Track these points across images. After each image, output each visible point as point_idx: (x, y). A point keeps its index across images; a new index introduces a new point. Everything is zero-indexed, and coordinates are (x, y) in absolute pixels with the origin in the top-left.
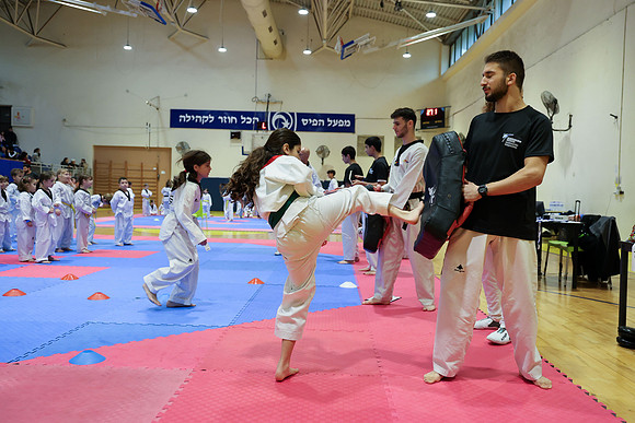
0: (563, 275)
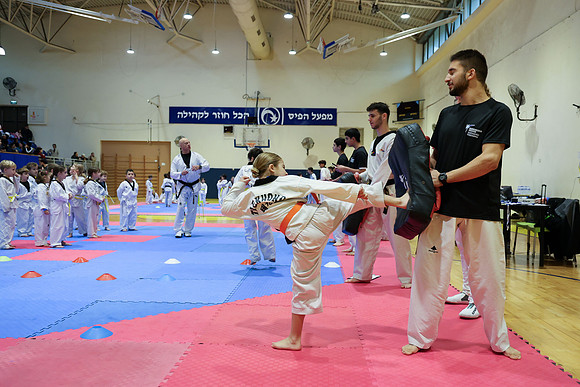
0: (531, 254)
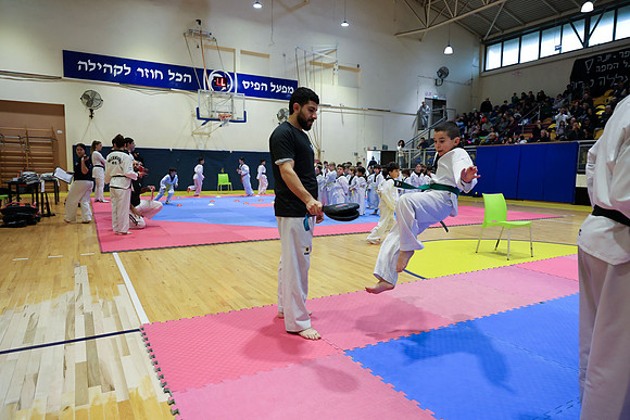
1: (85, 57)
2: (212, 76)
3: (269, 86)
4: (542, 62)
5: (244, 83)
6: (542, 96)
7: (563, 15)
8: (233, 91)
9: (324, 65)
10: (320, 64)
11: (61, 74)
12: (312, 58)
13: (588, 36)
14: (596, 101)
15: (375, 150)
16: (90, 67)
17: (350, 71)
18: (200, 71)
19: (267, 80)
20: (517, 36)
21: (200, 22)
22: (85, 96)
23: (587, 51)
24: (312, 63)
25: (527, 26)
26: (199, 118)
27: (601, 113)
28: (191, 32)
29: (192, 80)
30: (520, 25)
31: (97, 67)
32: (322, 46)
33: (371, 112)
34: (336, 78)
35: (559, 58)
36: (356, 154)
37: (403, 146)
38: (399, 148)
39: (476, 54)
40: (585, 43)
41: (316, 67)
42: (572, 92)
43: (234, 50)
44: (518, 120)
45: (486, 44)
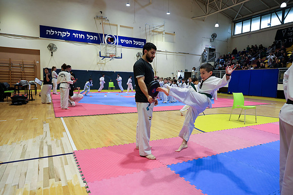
1: (50, 28)
2: (107, 37)
3: (133, 42)
4: (261, 31)
5: (121, 40)
6: (261, 47)
7: (272, 9)
8: (116, 44)
9: (158, 32)
10: (156, 32)
11: (39, 36)
12: (153, 29)
13: (283, 18)
14: (288, 49)
15: (182, 71)
16: (52, 33)
17: (170, 35)
18: (101, 35)
19: (132, 39)
20: (250, 18)
21: (101, 12)
22: (49, 46)
23: (283, 26)
24: (153, 31)
25: (255, 14)
26: (100, 56)
27: (290, 55)
28: (97, 17)
29: (97, 39)
30: (251, 13)
31: (55, 33)
32: (157, 23)
33: (180, 54)
34: (164, 38)
35: (270, 29)
36: (173, 74)
37: (195, 70)
38: (193, 71)
39: (230, 27)
40: (282, 22)
41: (155, 33)
42: (276, 45)
43: (117, 25)
44: (250, 58)
45: (235, 23)
